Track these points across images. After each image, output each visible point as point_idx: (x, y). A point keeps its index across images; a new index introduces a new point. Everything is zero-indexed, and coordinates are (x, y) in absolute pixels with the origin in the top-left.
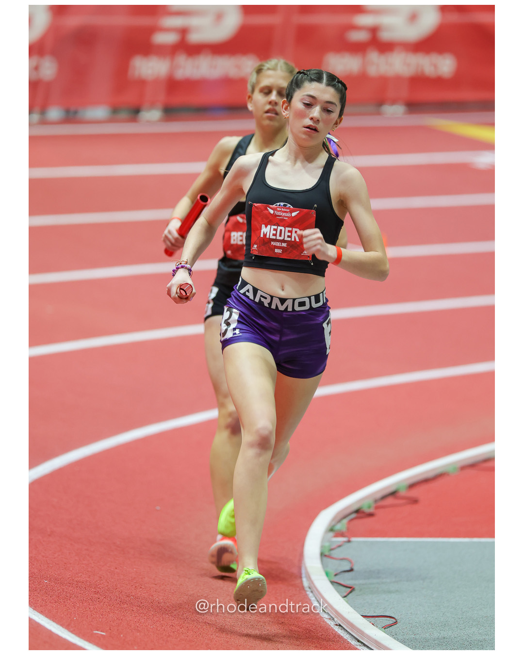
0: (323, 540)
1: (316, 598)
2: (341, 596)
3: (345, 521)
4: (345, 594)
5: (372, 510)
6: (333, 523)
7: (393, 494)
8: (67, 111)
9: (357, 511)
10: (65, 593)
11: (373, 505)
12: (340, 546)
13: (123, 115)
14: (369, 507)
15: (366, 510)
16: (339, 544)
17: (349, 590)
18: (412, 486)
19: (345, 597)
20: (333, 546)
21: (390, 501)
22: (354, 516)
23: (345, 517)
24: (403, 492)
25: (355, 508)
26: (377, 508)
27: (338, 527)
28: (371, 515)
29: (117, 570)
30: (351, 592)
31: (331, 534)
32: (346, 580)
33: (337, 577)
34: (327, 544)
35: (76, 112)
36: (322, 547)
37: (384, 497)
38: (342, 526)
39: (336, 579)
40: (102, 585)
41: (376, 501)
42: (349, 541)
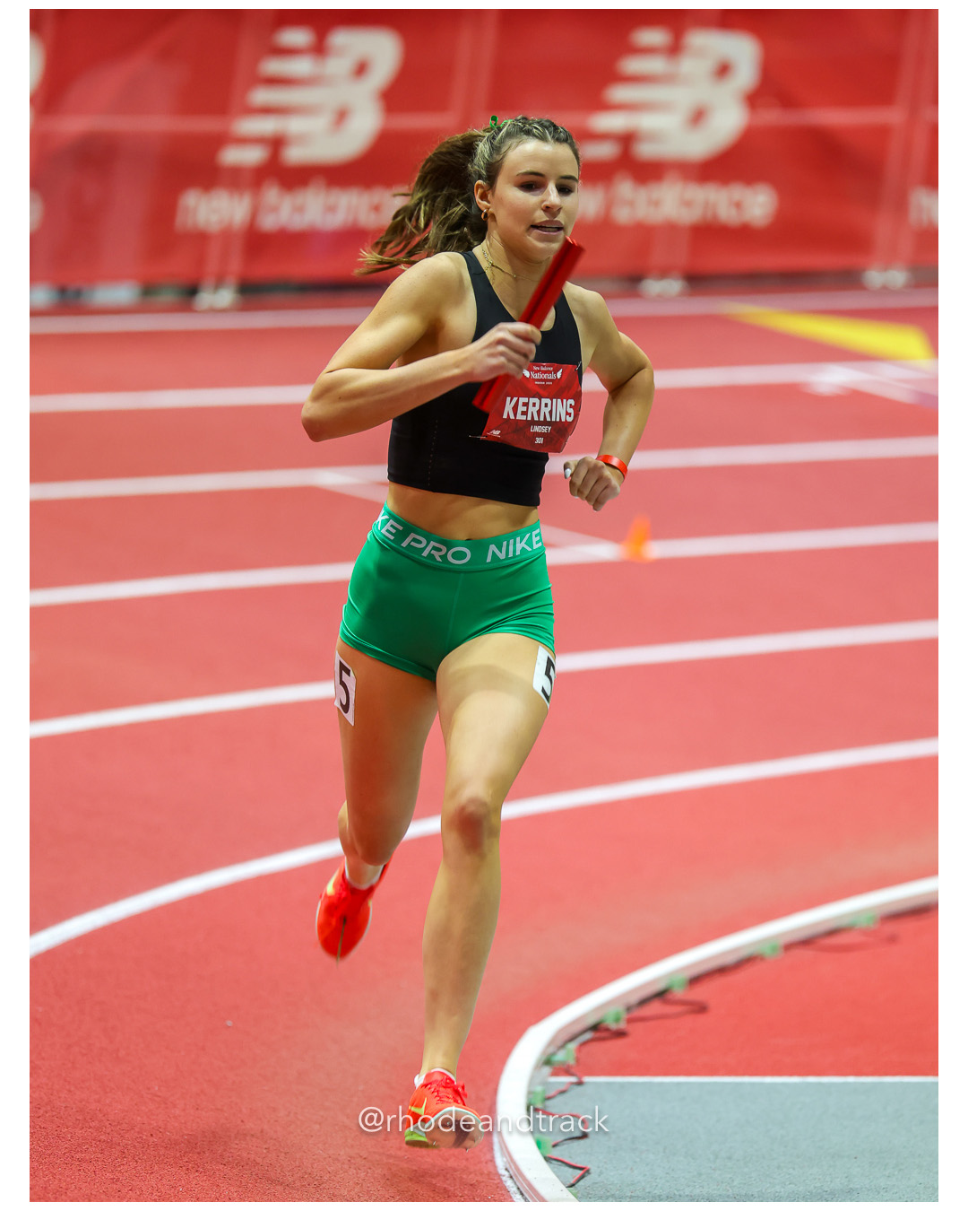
0: (531, 1082)
1: (518, 1188)
2: (564, 1185)
3: (572, 1046)
4: (572, 1181)
5: (622, 1025)
6: (551, 1049)
7: (662, 995)
8: (62, 290)
9: (596, 1028)
10: (57, 1182)
11: (624, 1016)
12: (563, 1092)
13: (167, 297)
14: (617, 1020)
15: (613, 1026)
16: (562, 1088)
17: (580, 1172)
18: (695, 980)
19: (572, 1186)
20: (551, 1093)
21: (656, 1008)
22: (588, 1036)
23: (572, 1039)
24: (679, 992)
25: (591, 1021)
26: (630, 1021)
27: (560, 1057)
28: (620, 1034)
29: (152, 1139)
30: (582, 1177)
31: (547, 1070)
32: (575, 1153)
33: (558, 1148)
34: (539, 1089)
35: (78, 293)
36: (530, 1093)
37: (644, 1002)
38: (567, 1055)
39: (555, 1153)
40: (126, 1167)
41: (629, 1009)
42: (580, 1083)
